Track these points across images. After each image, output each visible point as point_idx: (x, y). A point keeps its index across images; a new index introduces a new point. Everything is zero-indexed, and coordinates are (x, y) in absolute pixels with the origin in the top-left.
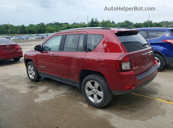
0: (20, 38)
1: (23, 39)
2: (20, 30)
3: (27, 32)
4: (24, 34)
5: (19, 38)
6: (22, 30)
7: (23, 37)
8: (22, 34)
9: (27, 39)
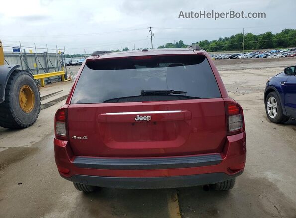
0: (254, 56)
1: (258, 57)
2: (260, 42)
3: (274, 44)
4: (267, 48)
5: (251, 56)
6: (265, 42)
7: (259, 55)
8: (263, 48)
9: (266, 57)
